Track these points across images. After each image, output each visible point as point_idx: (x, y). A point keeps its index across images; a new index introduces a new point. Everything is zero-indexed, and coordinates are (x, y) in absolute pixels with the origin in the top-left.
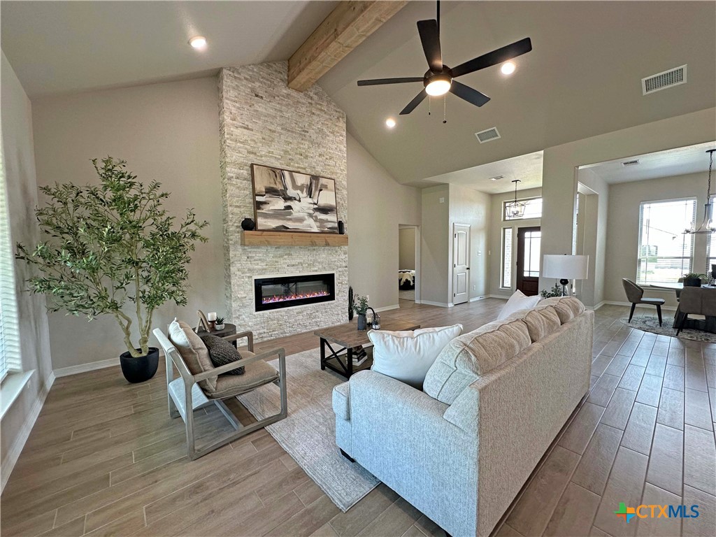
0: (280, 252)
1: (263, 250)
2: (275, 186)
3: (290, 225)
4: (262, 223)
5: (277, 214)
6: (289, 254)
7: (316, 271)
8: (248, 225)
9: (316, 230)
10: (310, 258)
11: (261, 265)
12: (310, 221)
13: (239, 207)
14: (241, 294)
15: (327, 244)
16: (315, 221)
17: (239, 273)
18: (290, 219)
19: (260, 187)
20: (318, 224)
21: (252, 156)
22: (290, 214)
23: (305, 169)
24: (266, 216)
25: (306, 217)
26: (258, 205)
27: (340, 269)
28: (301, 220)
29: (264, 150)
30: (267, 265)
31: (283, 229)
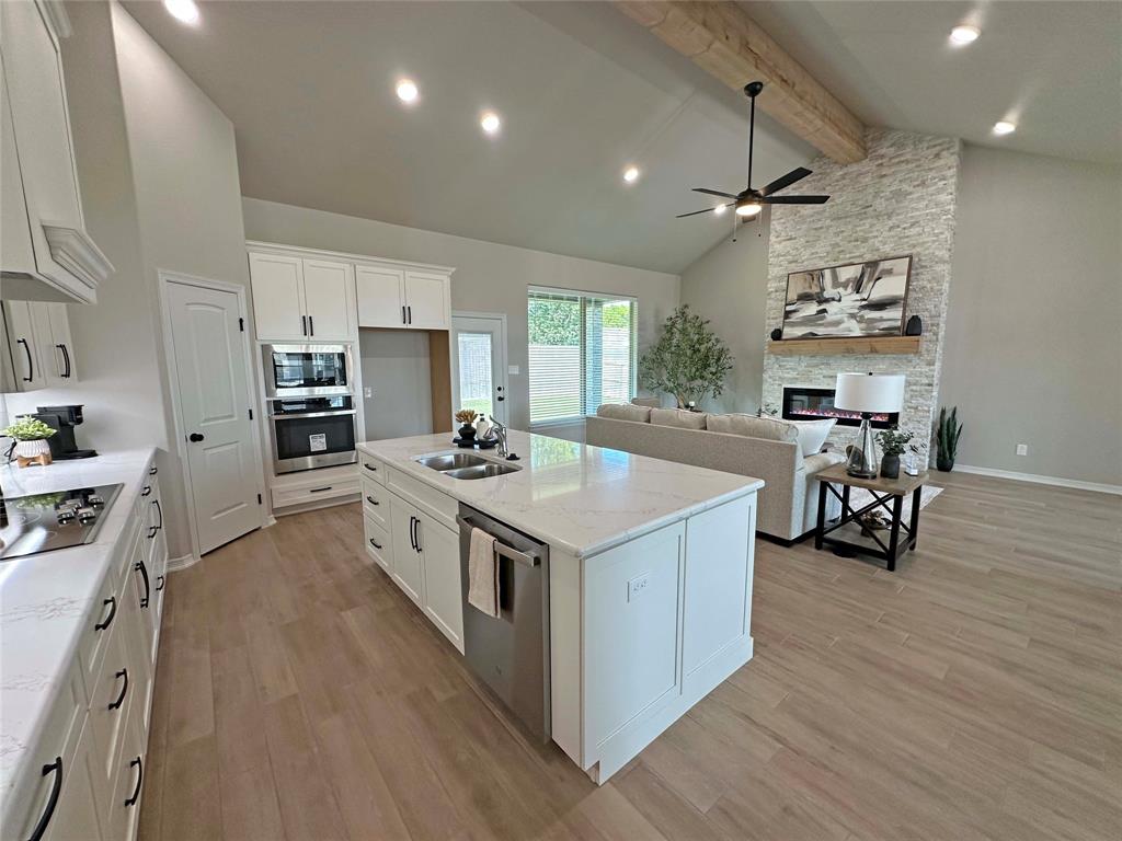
0: (815, 361)
1: (796, 358)
2: (808, 291)
3: (820, 331)
4: (788, 332)
5: (807, 321)
6: (828, 364)
8: (777, 335)
9: (858, 333)
11: (793, 374)
12: (853, 324)
13: (776, 318)
14: (769, 400)
16: (858, 322)
17: (769, 380)
18: (822, 325)
19: (793, 296)
20: (863, 325)
21: (794, 264)
22: (824, 317)
24: (793, 325)
25: (846, 319)
26: (787, 314)
28: (837, 323)
29: (806, 254)
30: (798, 374)
31: (812, 336)
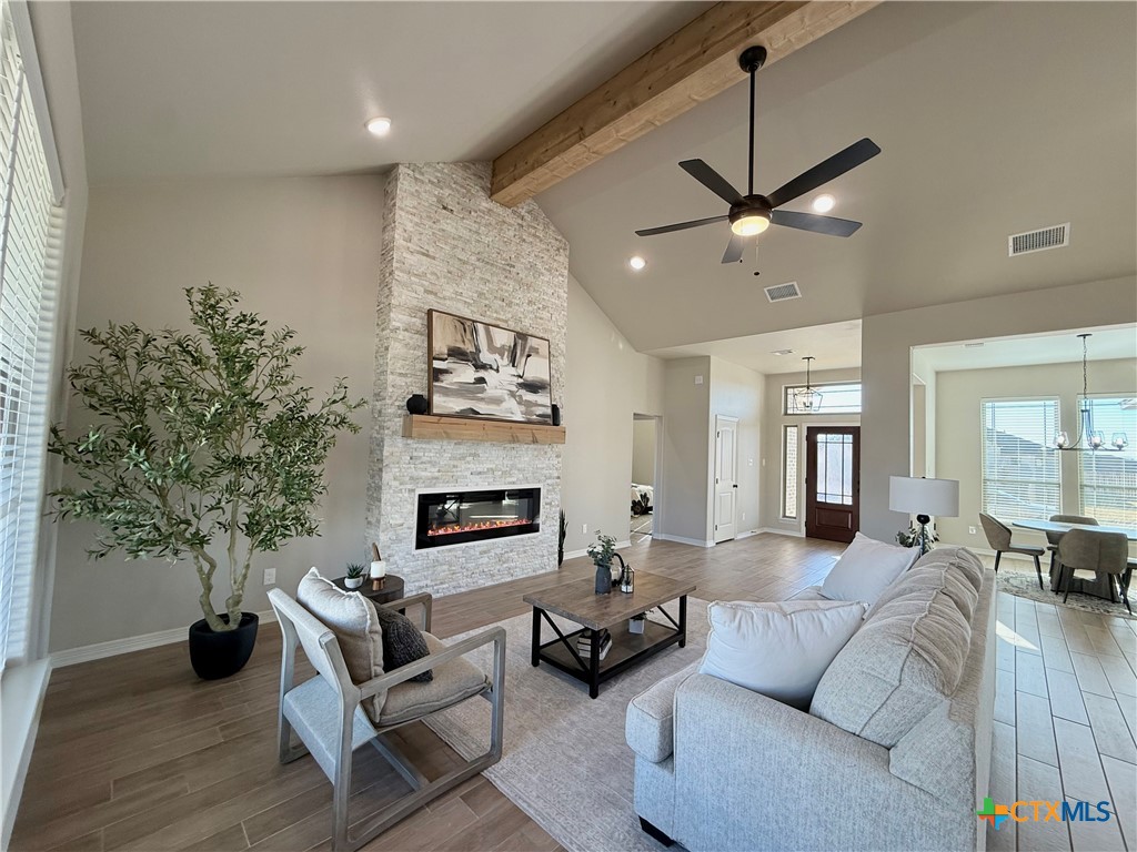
0: (462, 450)
1: (436, 445)
2: (461, 345)
3: (482, 408)
4: (441, 403)
5: (463, 391)
6: (475, 455)
7: (514, 483)
8: (419, 405)
9: (519, 417)
10: (505, 462)
11: (433, 472)
12: (511, 404)
13: (405, 375)
14: (396, 519)
15: (535, 441)
16: (519, 403)
17: (396, 483)
18: (482, 399)
19: (440, 346)
20: (523, 408)
21: (431, 297)
22: (484, 390)
23: (506, 321)
24: (446, 392)
25: (507, 397)
26: (436, 374)
27: (549, 481)
28: (497, 401)
29: (449, 291)
30: (439, 471)
31: (471, 414)
